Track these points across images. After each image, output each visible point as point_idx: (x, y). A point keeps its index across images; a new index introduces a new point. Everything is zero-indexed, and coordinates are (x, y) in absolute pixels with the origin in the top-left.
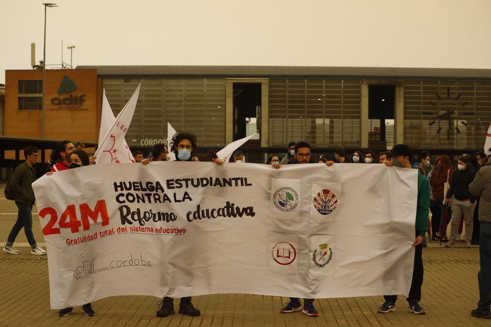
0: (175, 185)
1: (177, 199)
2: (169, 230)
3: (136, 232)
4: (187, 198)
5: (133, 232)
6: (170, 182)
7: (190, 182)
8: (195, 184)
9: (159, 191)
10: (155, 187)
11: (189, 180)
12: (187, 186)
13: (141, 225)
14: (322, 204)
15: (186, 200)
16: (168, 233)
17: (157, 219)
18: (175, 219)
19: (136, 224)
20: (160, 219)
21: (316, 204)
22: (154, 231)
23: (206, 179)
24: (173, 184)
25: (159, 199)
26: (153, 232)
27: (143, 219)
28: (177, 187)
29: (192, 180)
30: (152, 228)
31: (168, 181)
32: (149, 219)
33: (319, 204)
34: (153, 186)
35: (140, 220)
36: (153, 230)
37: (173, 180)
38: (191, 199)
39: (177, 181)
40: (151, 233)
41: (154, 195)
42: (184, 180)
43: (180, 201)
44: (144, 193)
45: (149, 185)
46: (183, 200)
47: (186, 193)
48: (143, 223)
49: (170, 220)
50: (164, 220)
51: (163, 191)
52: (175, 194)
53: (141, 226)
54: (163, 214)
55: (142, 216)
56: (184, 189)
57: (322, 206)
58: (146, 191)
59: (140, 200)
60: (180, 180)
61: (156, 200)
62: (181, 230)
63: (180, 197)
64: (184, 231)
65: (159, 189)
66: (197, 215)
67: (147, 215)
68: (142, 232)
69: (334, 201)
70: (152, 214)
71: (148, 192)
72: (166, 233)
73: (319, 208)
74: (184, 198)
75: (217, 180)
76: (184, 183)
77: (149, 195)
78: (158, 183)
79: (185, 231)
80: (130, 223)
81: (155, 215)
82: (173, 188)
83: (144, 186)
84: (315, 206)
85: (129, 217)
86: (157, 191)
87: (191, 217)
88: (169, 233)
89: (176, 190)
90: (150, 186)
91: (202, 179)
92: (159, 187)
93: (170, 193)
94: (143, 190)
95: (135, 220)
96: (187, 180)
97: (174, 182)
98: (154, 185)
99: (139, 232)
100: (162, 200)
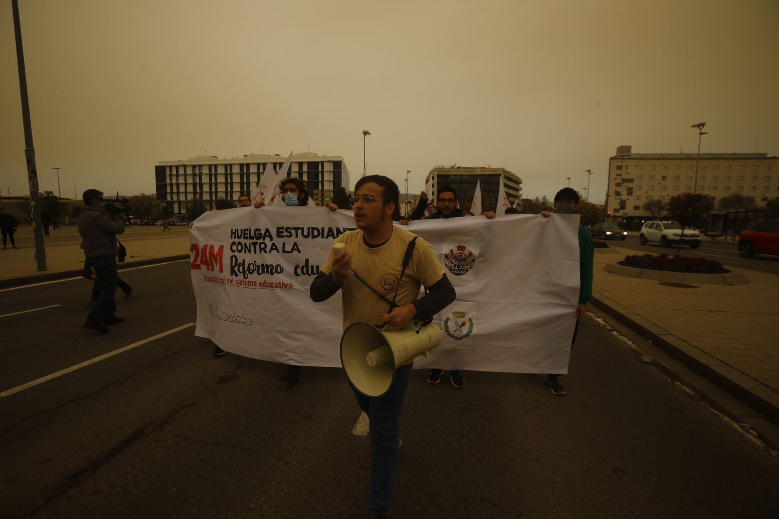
0: (285, 233)
1: (286, 250)
2: (273, 284)
3: (240, 285)
4: (295, 250)
5: (238, 285)
6: (280, 230)
7: (300, 232)
8: (306, 234)
9: (267, 239)
10: (263, 234)
11: (299, 228)
12: (297, 236)
13: (245, 278)
14: (454, 262)
15: (294, 251)
16: (271, 287)
17: (260, 272)
18: (281, 272)
19: (241, 276)
20: (263, 272)
21: (448, 262)
22: (258, 285)
23: (317, 229)
24: (283, 232)
25: (264, 249)
26: (256, 286)
27: (247, 272)
28: (287, 236)
29: (303, 229)
30: (255, 282)
31: (278, 229)
32: (253, 271)
33: (451, 262)
34: (261, 234)
35: (244, 272)
36: (256, 284)
37: (283, 228)
38: (299, 252)
39: (287, 229)
40: (254, 287)
41: (261, 243)
42: (294, 228)
43: (288, 252)
44: (251, 241)
45: (258, 232)
46: (292, 252)
47: (295, 244)
48: (246, 277)
49: (275, 273)
50: (267, 272)
51: (271, 239)
52: (284, 244)
53: (244, 280)
54: (267, 266)
55: (246, 268)
56: (293, 239)
57: (455, 265)
58: (253, 239)
59: (247, 250)
60: (291, 229)
61: (261, 249)
62: (287, 284)
63: (288, 248)
64: (290, 286)
65: (268, 237)
66: (305, 270)
67: (251, 267)
68: (245, 286)
69: (471, 260)
70: (256, 266)
71: (255, 240)
72: (270, 288)
73: (450, 267)
74: (293, 249)
75: (330, 230)
76: (293, 232)
77: (255, 244)
78: (267, 230)
79: (292, 286)
80: (237, 275)
81: (258, 267)
82: (283, 236)
83: (252, 234)
84: (446, 265)
85: (236, 269)
86: (264, 239)
87: (299, 271)
88: (273, 287)
89: (285, 239)
90: (258, 234)
91: (313, 229)
92: (268, 234)
93: (278, 242)
94: (252, 238)
95: (240, 273)
96: (297, 229)
97: (284, 230)
98: (263, 232)
99: (243, 286)
100: (268, 249)
